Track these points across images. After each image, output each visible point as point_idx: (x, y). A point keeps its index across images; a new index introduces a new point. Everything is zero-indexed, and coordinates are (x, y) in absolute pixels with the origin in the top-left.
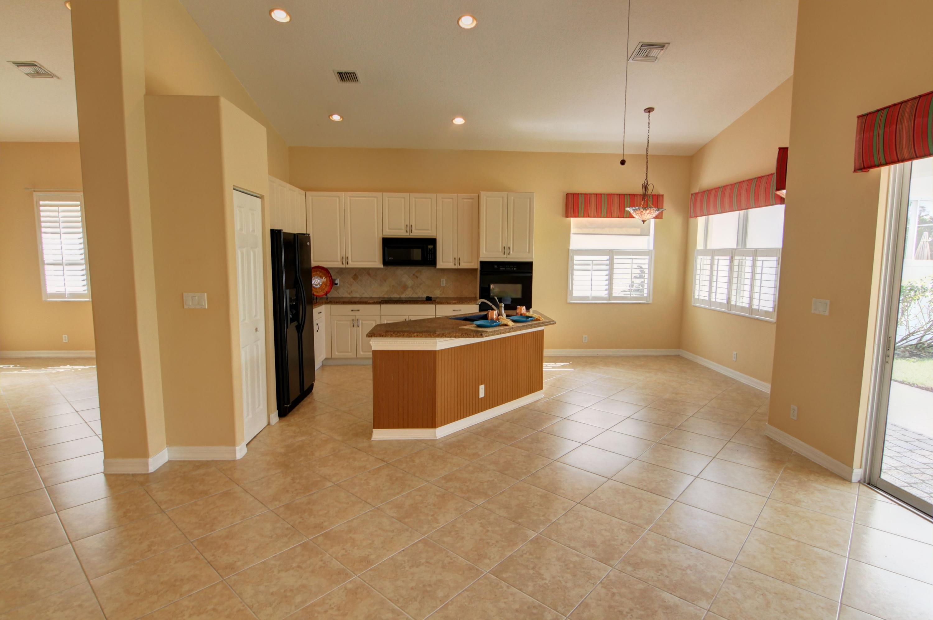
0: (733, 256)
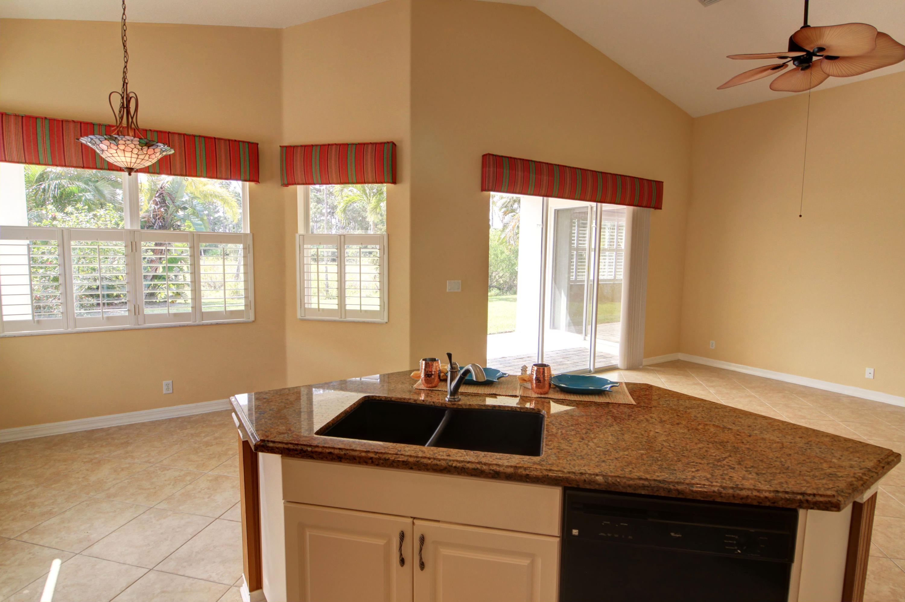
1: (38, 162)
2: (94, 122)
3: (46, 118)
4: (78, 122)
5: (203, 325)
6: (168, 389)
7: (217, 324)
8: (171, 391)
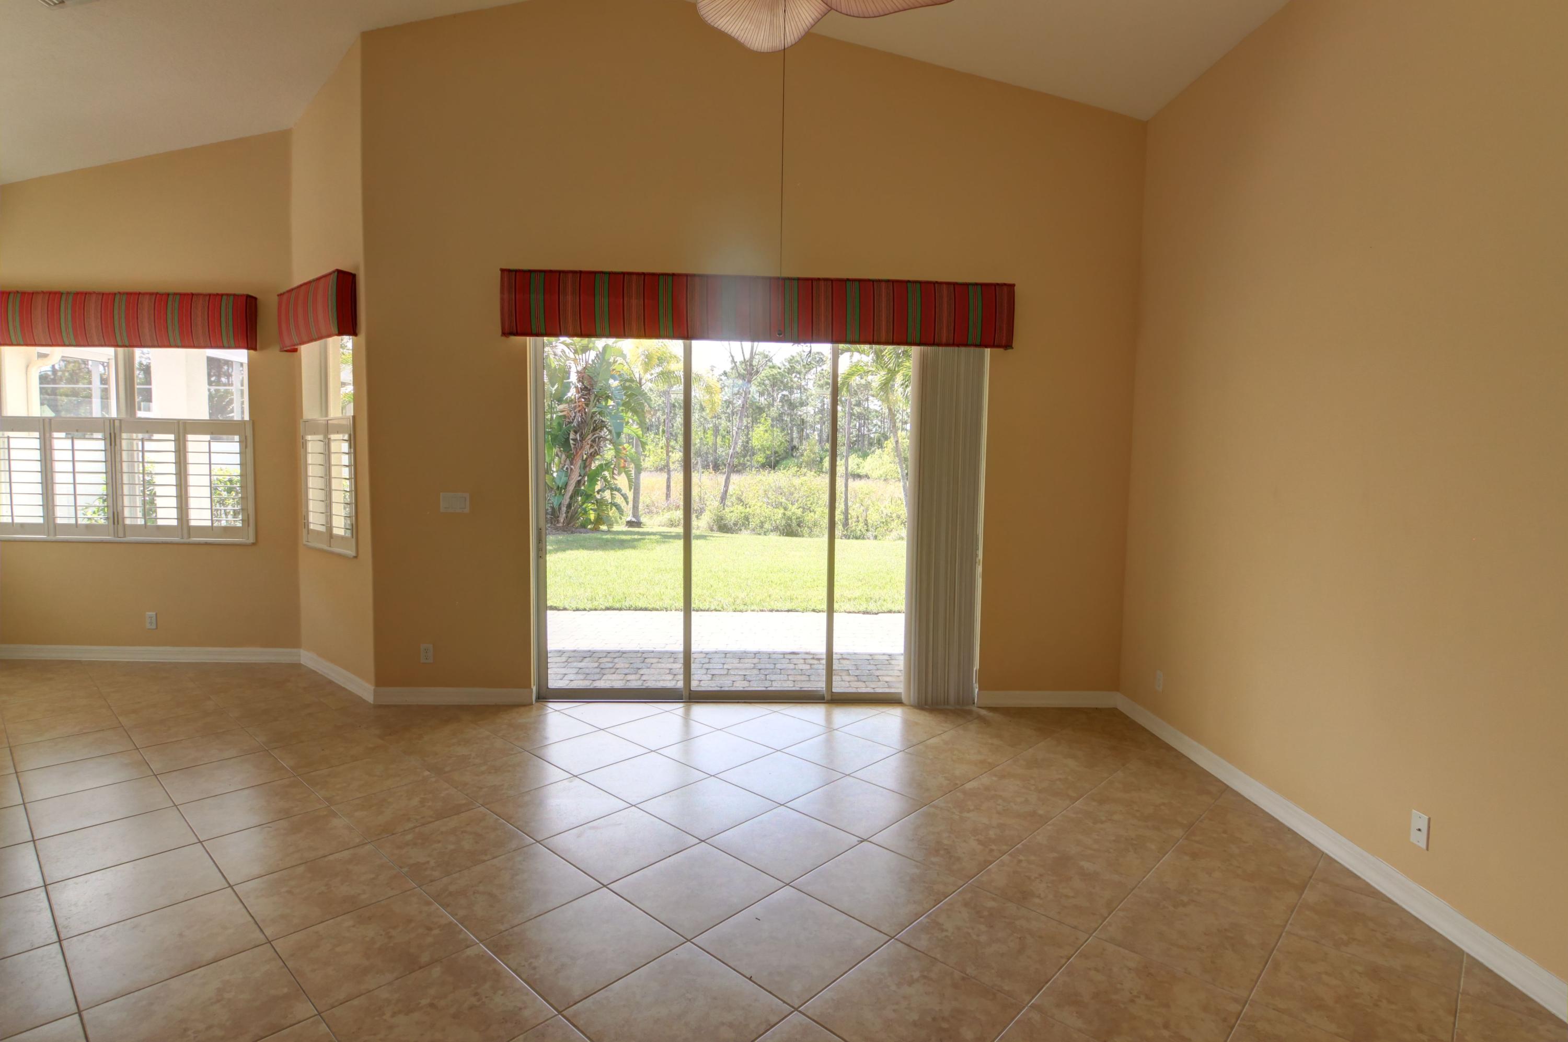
0: (117, 431)
1: (10, 343)
2: (62, 290)
3: (18, 292)
4: (47, 292)
5: (189, 544)
6: (151, 623)
7: (206, 544)
8: (154, 626)
